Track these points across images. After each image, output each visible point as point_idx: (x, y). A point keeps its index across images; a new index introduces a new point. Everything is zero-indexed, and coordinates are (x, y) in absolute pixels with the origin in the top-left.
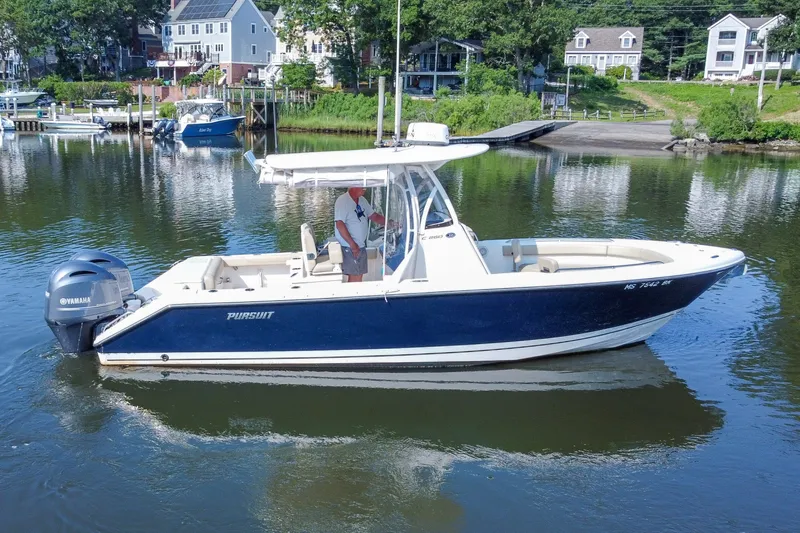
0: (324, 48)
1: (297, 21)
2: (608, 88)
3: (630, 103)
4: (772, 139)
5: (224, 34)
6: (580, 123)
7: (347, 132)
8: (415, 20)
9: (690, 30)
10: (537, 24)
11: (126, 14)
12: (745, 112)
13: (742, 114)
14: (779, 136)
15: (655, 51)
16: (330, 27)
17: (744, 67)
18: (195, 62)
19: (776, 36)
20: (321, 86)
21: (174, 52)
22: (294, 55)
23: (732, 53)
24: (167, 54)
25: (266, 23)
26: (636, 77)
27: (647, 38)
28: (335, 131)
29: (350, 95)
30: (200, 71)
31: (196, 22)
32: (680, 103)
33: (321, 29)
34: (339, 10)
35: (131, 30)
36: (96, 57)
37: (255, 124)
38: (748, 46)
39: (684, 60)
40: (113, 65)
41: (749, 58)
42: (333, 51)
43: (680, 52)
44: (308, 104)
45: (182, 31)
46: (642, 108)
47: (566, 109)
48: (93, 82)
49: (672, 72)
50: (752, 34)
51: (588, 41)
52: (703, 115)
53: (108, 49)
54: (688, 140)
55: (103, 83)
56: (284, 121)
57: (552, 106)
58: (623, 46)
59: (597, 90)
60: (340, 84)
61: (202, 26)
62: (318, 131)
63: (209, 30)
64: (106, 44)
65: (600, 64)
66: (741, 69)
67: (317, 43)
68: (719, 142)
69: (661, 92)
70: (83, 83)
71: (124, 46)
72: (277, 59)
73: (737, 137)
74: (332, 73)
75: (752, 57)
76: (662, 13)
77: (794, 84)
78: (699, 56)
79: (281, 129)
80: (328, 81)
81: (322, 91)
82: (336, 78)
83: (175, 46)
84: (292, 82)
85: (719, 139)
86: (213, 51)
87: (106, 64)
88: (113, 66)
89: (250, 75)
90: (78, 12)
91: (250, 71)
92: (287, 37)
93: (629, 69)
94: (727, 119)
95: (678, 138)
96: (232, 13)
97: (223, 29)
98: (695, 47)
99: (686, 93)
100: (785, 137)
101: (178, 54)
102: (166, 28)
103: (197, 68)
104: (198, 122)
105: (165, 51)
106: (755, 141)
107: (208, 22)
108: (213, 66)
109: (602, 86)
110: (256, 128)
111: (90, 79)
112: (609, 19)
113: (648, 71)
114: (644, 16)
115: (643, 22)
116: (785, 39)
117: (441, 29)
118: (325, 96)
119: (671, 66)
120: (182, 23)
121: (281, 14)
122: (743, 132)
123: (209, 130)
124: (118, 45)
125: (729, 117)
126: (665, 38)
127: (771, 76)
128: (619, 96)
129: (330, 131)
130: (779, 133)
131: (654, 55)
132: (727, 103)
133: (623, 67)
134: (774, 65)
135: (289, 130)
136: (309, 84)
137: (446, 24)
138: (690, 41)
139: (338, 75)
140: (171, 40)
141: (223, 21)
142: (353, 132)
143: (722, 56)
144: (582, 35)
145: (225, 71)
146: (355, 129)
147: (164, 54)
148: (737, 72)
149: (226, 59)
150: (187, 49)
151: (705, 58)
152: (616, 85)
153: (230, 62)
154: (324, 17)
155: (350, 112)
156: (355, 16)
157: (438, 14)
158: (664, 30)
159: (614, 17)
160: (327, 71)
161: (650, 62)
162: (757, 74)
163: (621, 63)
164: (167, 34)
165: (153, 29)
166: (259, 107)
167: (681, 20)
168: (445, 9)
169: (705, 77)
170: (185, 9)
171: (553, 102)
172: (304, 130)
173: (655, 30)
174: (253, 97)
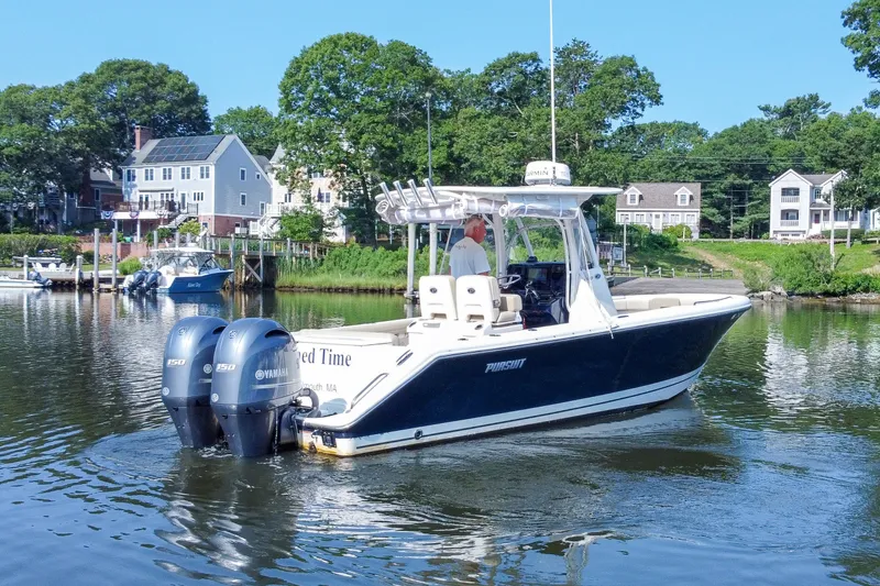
0: (334, 194)
1: (300, 161)
2: (668, 246)
3: (694, 263)
4: (853, 291)
5: (205, 179)
6: (642, 279)
7: (366, 291)
8: (445, 163)
9: (750, 187)
10: (586, 169)
11: (76, 153)
12: (821, 262)
13: (819, 265)
14: (859, 289)
15: (715, 211)
16: (342, 169)
17: (811, 227)
18: (166, 213)
19: (841, 190)
20: (331, 239)
21: (138, 200)
22: (297, 202)
23: (797, 211)
24: (128, 204)
25: (259, 168)
26: (696, 236)
27: (705, 195)
28: (351, 291)
29: (368, 249)
30: (173, 225)
31: (167, 166)
32: (748, 263)
33: (331, 171)
34: (352, 151)
35: (81, 174)
36: (31, 205)
37: (247, 282)
38: (813, 204)
39: (746, 220)
40: (55, 217)
41: (815, 217)
42: (344, 200)
43: (741, 212)
44: (315, 259)
45: (149, 176)
46: (707, 268)
47: (624, 264)
48: (27, 236)
49: (735, 234)
50: (816, 192)
51: (641, 197)
52: (777, 266)
53: (49, 198)
54: (764, 293)
55: (42, 236)
56: (283, 279)
57: (608, 260)
58: (679, 203)
59: (656, 248)
60: (354, 238)
61: (176, 170)
62: (329, 290)
63: (185, 175)
64: (45, 191)
65: (656, 222)
66: (806, 229)
67: (324, 191)
68: (797, 295)
69: (726, 251)
70: (12, 235)
71: (71, 194)
72: (273, 210)
73: (817, 290)
74: (344, 224)
75: (817, 216)
76: (718, 169)
77: (864, 243)
78: (760, 216)
79: (283, 289)
80: (339, 235)
81: (331, 246)
82: (349, 231)
83: (139, 194)
84: (294, 233)
85: (796, 292)
86: (189, 200)
87: (45, 217)
88: (55, 219)
89: (238, 230)
90: (9, 149)
91: (238, 225)
92: (289, 179)
93: (688, 229)
94: (803, 270)
95: (754, 291)
96: (215, 156)
97: (204, 174)
98: (756, 206)
99: (752, 252)
100: (866, 290)
101: (143, 204)
102: (129, 171)
103: (169, 220)
104: (182, 275)
105: (126, 199)
106: (834, 294)
107: (185, 165)
108: (190, 218)
109: (660, 244)
110: (249, 288)
111: (23, 232)
112: (662, 174)
113: (708, 232)
114: (700, 172)
115: (698, 178)
116: (852, 193)
117: (476, 173)
118: (336, 252)
119: (733, 227)
120: (150, 167)
121: (280, 152)
122: (821, 285)
123: (198, 285)
124: (62, 192)
125: (806, 268)
126: (724, 196)
127: (840, 234)
128: (680, 255)
129: (344, 290)
130: (859, 286)
131: (714, 215)
132: (801, 252)
133: (682, 226)
134: (843, 224)
135: (292, 289)
136: (316, 238)
137: (481, 167)
138: (751, 200)
139: (351, 226)
140: (135, 186)
141: (204, 164)
142: (373, 291)
143: (786, 214)
144: (633, 191)
145: (205, 224)
146: (376, 287)
147: (126, 204)
148: (804, 232)
149: (207, 210)
150: (157, 198)
151: (769, 218)
152: (676, 244)
153: (212, 213)
154: (334, 157)
155: (369, 268)
156: (372, 157)
157: (472, 157)
158: (722, 187)
159: (667, 173)
160: (338, 222)
161: (710, 222)
162: (826, 234)
163: (679, 222)
164: (129, 180)
165: (110, 174)
166: (252, 261)
167: (740, 177)
168: (480, 150)
169: (771, 236)
170: (154, 150)
171: (610, 257)
172: (311, 290)
173: (712, 187)
174: (245, 249)
